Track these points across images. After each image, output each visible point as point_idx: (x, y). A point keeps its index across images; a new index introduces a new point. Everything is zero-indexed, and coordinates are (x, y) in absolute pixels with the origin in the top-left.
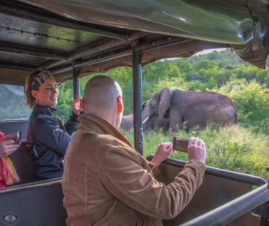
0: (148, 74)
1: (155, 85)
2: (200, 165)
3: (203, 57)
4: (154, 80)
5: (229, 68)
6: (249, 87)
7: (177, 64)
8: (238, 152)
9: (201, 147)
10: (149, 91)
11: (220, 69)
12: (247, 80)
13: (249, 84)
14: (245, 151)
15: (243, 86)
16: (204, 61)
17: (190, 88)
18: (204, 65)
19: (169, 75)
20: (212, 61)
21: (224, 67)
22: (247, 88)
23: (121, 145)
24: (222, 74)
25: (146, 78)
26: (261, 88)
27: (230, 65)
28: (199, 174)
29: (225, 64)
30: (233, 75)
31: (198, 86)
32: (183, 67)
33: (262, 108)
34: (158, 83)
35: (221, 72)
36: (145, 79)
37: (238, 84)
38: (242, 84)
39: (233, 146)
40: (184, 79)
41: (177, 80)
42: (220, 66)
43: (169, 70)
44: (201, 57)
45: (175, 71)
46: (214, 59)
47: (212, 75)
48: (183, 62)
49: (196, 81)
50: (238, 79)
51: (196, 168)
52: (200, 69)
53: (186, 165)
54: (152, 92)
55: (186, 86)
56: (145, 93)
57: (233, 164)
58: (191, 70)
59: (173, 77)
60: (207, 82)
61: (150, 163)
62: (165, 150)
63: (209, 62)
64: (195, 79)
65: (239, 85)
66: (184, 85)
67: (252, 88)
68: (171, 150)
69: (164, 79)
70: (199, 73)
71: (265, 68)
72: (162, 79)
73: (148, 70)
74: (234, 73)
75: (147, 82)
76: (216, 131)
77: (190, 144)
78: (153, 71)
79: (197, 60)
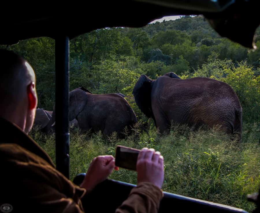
0: (85, 48)
1: (94, 66)
2: (155, 190)
3: (169, 26)
4: (93, 57)
5: (208, 43)
6: (236, 73)
7: (130, 34)
8: (217, 170)
9: (156, 163)
10: (85, 75)
11: (194, 44)
12: (234, 61)
13: (236, 68)
14: (228, 169)
15: (227, 71)
16: (170, 31)
17: (148, 72)
18: (170, 38)
19: (117, 51)
20: (182, 33)
21: (200, 41)
22: (233, 74)
23: (33, 160)
24: (197, 51)
25: (81, 54)
26: (254, 75)
27: (209, 39)
28: (152, 205)
29: (202, 38)
30: (213, 53)
31: (160, 70)
32: (139, 40)
33: (254, 105)
34: (100, 64)
35: (195, 49)
36: (79, 57)
37: (221, 67)
38: (225, 68)
39: (210, 161)
40: (139, 57)
41: (129, 59)
42: (195, 40)
43: (117, 43)
44: (165, 25)
45: (126, 45)
46: (186, 30)
47: (182, 53)
48: (139, 32)
49: (158, 61)
50: (220, 60)
51: (148, 195)
52: (164, 43)
53: (133, 190)
54: (90, 76)
55: (142, 69)
56: (79, 78)
57: (210, 187)
58: (151, 45)
59: (122, 54)
60: (173, 63)
61: (78, 187)
62: (103, 167)
63: (177, 34)
64: (156, 59)
65: (221, 69)
66: (140, 68)
67: (240, 73)
68: (111, 167)
69: (108, 58)
70: (162, 50)
71: (252, 47)
72: (106, 57)
73: (84, 42)
74: (215, 51)
75: (83, 61)
76: (185, 138)
77: (140, 158)
78: (91, 45)
79: (160, 29)
